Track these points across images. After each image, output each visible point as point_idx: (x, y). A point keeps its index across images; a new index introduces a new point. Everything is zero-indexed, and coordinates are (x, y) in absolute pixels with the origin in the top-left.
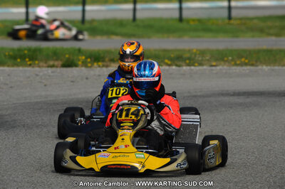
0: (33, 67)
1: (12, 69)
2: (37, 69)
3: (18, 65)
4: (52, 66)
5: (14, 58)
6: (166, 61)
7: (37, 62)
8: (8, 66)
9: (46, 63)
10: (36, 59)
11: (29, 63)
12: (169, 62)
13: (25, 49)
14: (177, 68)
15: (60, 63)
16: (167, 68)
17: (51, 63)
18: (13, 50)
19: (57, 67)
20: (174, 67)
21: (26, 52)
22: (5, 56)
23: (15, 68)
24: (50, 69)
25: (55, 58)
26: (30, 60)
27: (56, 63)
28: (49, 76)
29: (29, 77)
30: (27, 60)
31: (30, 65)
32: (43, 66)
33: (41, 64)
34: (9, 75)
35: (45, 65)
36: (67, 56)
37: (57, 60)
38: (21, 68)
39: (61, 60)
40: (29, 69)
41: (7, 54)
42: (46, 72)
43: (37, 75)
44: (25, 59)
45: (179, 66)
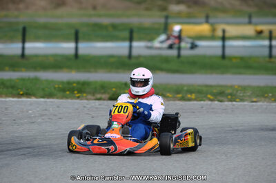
0: (81, 100)
1: (61, 100)
2: (86, 101)
3: (67, 98)
4: (100, 99)
5: (64, 90)
6: (209, 96)
7: (85, 95)
8: (57, 98)
9: (94, 95)
10: (84, 92)
11: (77, 95)
12: (212, 98)
13: (74, 83)
14: (219, 103)
15: (106, 96)
16: (210, 102)
17: (99, 96)
18: (62, 83)
19: (104, 100)
20: (216, 102)
21: (75, 85)
22: (55, 88)
23: (64, 100)
24: (97, 101)
25: (102, 91)
26: (78, 93)
27: (103, 96)
28: (97, 108)
29: (77, 109)
30: (76, 92)
31: (78, 98)
32: (90, 99)
33: (89, 97)
34: (58, 107)
35: (92, 97)
36: (114, 89)
37: (104, 93)
38: (70, 101)
39: (108, 94)
40: (78, 101)
41: (57, 86)
42: (93, 105)
43: (85, 107)
44: (74, 91)
45: (221, 101)
